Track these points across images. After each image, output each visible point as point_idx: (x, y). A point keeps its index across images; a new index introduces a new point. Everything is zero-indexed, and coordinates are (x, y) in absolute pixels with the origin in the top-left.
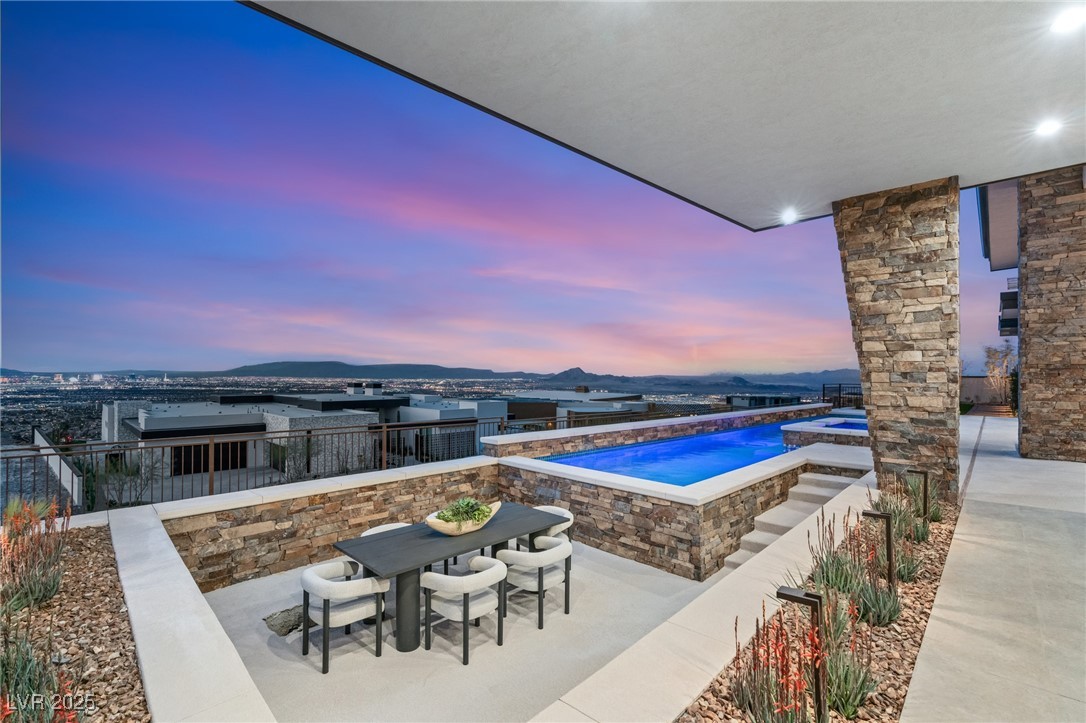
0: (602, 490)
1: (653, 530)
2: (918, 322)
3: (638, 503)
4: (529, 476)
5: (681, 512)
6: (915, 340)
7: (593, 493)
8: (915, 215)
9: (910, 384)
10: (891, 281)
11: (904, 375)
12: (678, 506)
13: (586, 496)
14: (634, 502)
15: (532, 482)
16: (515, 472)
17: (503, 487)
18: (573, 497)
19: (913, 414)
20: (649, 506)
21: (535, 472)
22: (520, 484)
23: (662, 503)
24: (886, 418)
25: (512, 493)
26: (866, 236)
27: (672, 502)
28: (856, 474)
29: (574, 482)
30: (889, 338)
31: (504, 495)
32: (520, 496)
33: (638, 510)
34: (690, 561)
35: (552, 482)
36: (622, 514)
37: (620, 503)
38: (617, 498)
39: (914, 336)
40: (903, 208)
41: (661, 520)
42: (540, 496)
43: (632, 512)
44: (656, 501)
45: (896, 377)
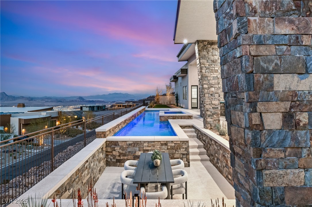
0: (157, 142)
1: (175, 153)
2: (213, 80)
3: (170, 144)
4: (123, 143)
5: (184, 144)
6: (213, 85)
7: (153, 145)
8: (213, 49)
9: (212, 97)
10: (209, 67)
11: (211, 95)
12: (183, 142)
13: (150, 147)
14: (169, 144)
15: (124, 146)
16: (116, 143)
17: (109, 152)
18: (144, 148)
19: (213, 106)
20: (173, 145)
21: (126, 141)
22: (119, 148)
23: (178, 142)
24: (208, 108)
25: (114, 154)
26: (204, 52)
27: (181, 141)
28: (188, 127)
29: (145, 142)
30: (208, 84)
31: (109, 156)
32: (118, 154)
33: (170, 147)
34: (187, 161)
35: (135, 144)
36: (164, 151)
37: (163, 146)
38: (162, 145)
39: (213, 84)
40: (211, 46)
41: (177, 149)
42: (129, 152)
43: (168, 149)
44: (176, 142)
45: (210, 96)
